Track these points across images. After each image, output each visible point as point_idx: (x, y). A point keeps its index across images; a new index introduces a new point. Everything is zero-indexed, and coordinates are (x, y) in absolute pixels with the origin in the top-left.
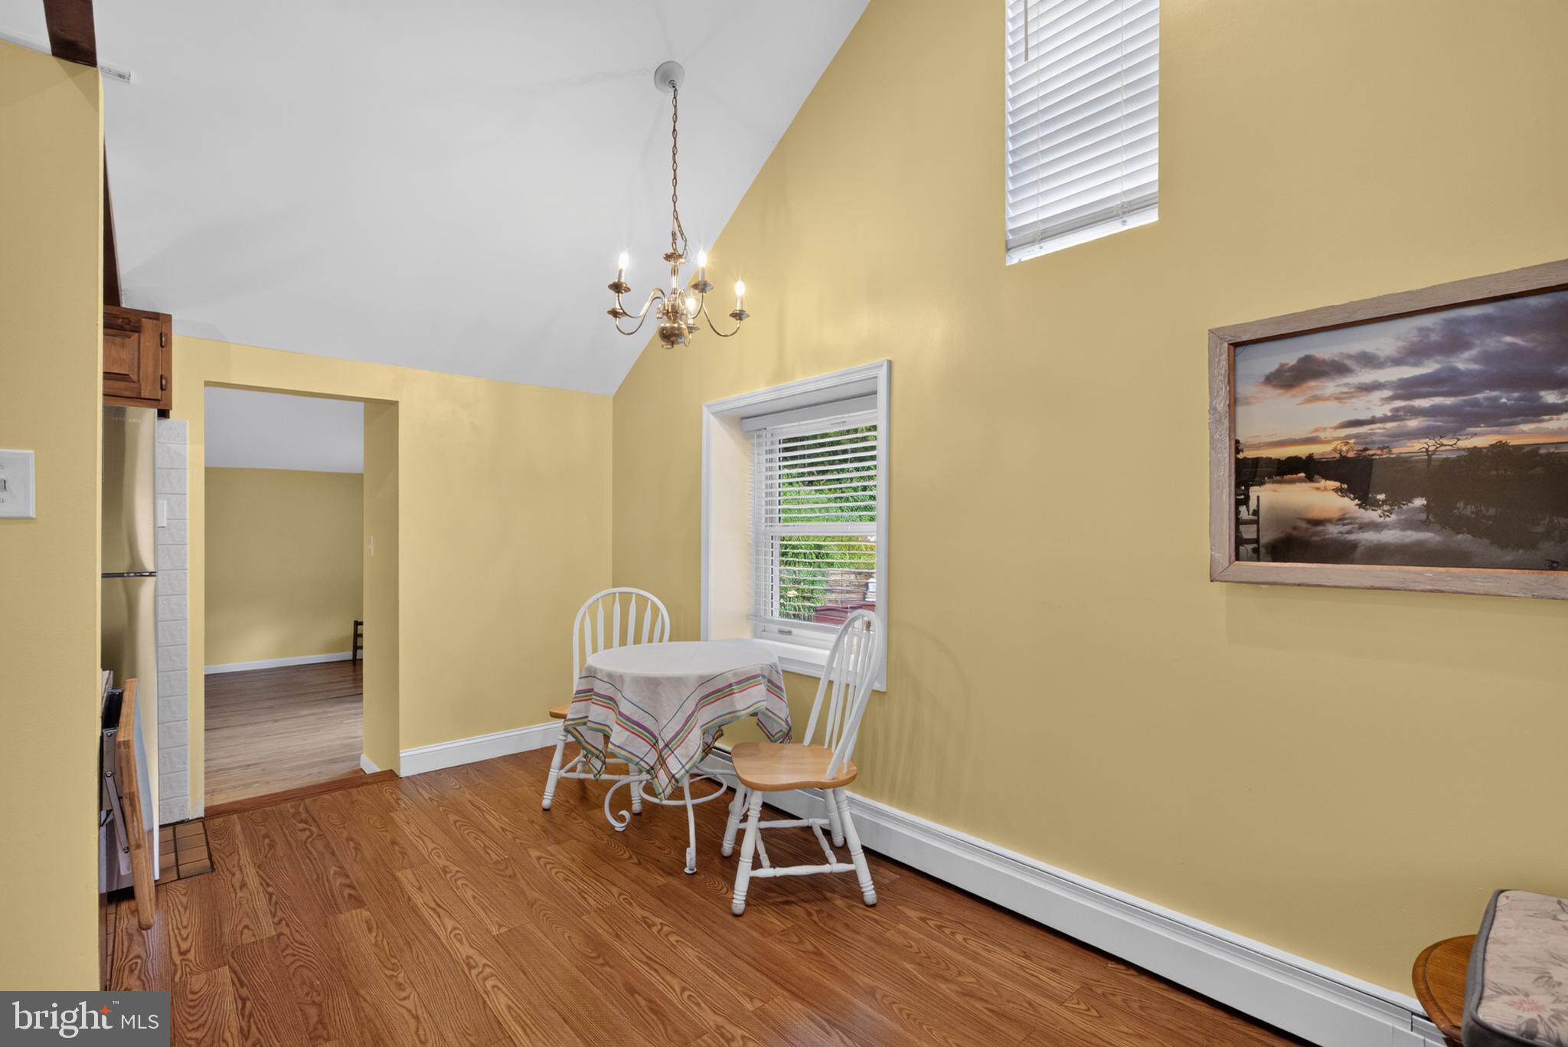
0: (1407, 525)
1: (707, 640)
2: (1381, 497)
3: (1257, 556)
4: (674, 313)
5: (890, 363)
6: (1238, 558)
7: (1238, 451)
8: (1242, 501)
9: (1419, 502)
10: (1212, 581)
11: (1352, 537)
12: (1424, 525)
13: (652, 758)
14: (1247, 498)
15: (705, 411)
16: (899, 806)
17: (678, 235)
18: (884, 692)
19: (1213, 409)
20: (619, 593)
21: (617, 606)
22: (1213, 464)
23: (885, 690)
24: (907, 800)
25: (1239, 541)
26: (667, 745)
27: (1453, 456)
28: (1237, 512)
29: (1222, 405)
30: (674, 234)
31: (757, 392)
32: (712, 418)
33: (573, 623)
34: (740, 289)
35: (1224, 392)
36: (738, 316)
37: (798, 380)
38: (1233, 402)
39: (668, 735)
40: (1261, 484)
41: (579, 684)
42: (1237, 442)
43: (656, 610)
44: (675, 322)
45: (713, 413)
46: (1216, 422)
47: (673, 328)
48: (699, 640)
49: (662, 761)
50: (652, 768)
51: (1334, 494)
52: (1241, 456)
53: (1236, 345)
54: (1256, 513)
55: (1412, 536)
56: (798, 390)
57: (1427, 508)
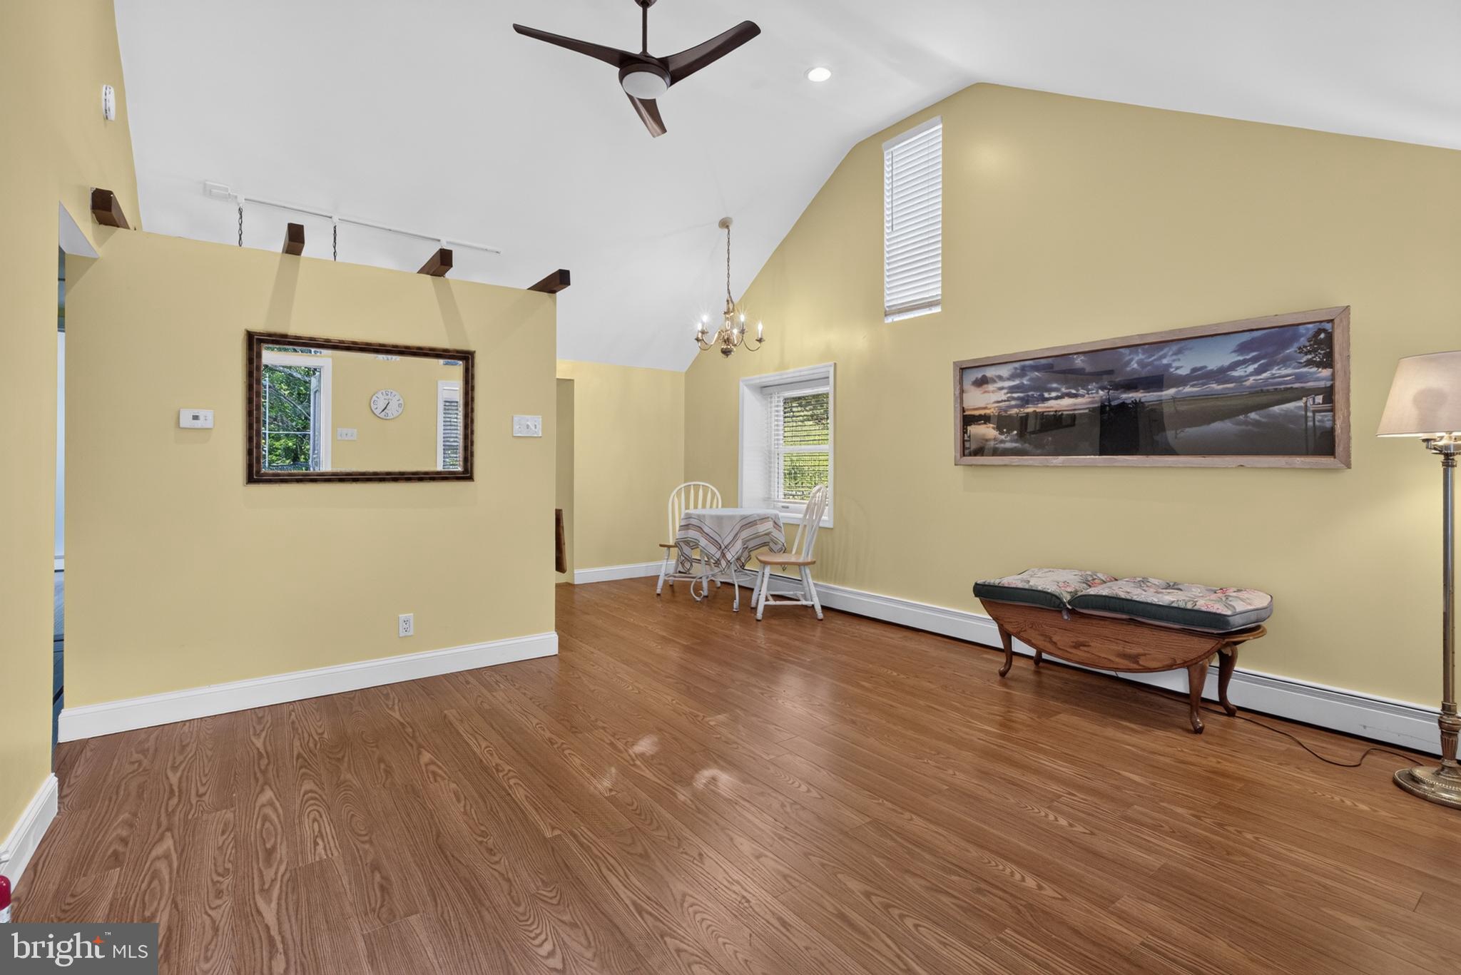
0: (1011, 441)
1: (742, 507)
2: (1005, 430)
3: (970, 455)
4: (727, 341)
5: (835, 364)
6: (964, 455)
7: (964, 411)
8: (964, 431)
9: (1015, 432)
10: (956, 465)
11: (997, 446)
12: (1016, 441)
13: (718, 555)
14: (967, 430)
15: (741, 384)
16: (839, 584)
17: (730, 302)
18: (832, 529)
19: (955, 394)
20: (694, 485)
21: (692, 491)
22: (955, 417)
23: (831, 527)
24: (843, 581)
25: (964, 448)
26: (726, 547)
27: (1024, 415)
28: (964, 437)
29: (958, 392)
30: (728, 301)
31: (770, 377)
32: (745, 387)
33: (668, 501)
34: (760, 327)
35: (958, 388)
36: (760, 340)
37: (791, 370)
38: (962, 391)
39: (726, 543)
40: (970, 425)
41: (679, 535)
42: (963, 408)
43: (713, 494)
44: (728, 345)
45: (746, 386)
46: (955, 401)
47: (727, 348)
48: (737, 507)
49: (723, 555)
50: (718, 559)
51: (993, 430)
52: (965, 414)
53: (962, 369)
54: (969, 437)
55: (1014, 445)
56: (790, 376)
57: (1017, 434)
